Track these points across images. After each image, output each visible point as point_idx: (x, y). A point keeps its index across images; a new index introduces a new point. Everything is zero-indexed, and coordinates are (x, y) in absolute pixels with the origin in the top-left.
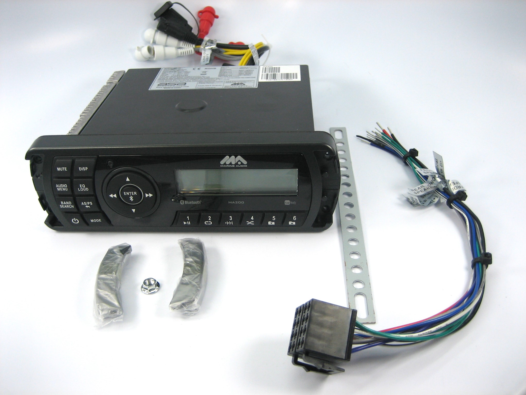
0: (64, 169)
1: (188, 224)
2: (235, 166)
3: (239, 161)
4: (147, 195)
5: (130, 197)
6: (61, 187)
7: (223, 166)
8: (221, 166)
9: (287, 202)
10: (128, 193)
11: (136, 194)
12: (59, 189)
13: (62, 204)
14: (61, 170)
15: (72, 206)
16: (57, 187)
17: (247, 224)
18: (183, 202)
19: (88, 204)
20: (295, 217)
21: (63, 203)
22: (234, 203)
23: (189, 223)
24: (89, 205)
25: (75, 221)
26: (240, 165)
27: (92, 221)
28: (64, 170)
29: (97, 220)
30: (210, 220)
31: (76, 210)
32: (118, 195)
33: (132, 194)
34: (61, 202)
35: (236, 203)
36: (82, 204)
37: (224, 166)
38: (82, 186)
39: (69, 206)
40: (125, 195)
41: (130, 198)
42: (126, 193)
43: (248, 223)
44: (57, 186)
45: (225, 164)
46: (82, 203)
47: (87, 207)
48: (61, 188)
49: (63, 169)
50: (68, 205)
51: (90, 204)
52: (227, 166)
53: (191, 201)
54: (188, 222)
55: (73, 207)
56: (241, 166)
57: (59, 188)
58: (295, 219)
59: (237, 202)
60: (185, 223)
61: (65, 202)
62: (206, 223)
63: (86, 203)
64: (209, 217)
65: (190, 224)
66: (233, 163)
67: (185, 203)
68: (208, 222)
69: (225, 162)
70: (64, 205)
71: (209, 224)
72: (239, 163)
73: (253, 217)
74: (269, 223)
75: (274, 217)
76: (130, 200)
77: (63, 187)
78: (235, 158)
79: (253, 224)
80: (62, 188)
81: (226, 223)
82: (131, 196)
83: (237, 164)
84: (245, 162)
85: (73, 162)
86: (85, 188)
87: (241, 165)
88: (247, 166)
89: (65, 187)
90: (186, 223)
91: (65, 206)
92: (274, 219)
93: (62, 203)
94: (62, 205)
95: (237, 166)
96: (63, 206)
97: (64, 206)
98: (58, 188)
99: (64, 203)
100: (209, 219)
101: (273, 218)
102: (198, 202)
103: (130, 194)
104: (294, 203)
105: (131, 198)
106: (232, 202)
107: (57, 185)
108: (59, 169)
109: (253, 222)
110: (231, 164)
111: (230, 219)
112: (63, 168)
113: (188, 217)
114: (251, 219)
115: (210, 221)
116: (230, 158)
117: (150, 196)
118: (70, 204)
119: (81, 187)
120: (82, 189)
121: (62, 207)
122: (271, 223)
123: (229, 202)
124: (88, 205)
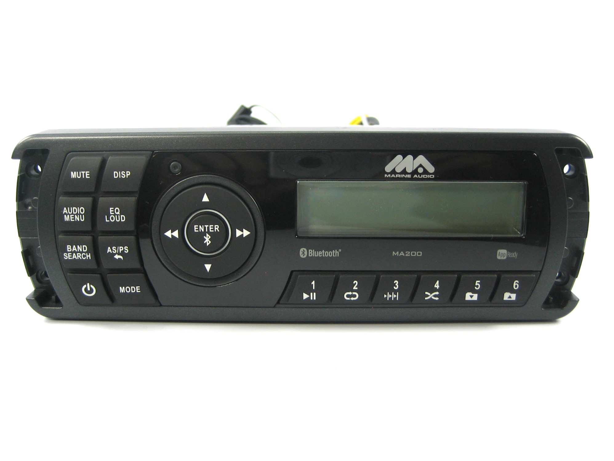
0: (85, 174)
1: (312, 299)
2: (412, 176)
3: (421, 166)
4: (238, 233)
5: (205, 237)
6: (72, 214)
7: (389, 175)
8: (386, 175)
9: (502, 254)
10: (202, 229)
11: (218, 229)
12: (67, 218)
13: (68, 251)
14: (79, 176)
15: (88, 255)
16: (65, 213)
17: (426, 298)
18: (306, 253)
19: (120, 250)
20: (516, 283)
21: (70, 248)
22: (403, 255)
23: (313, 296)
24: (122, 254)
25: (89, 289)
26: (420, 174)
27: (122, 290)
28: (83, 177)
29: (132, 287)
30: (357, 288)
31: (94, 266)
32: (181, 234)
33: (210, 231)
34: (68, 246)
35: (407, 255)
36: (109, 250)
37: (392, 176)
38: (114, 212)
39: (81, 257)
40: (195, 231)
41: (205, 240)
42: (199, 227)
43: (428, 296)
44: (65, 211)
45: (394, 172)
46: (109, 248)
47: (117, 257)
48: (71, 216)
49: (82, 174)
50: (80, 252)
51: (123, 251)
52: (396, 175)
53: (322, 251)
54: (311, 294)
55: (89, 257)
56: (424, 175)
57: (68, 216)
58: (516, 286)
59: (409, 252)
60: (305, 296)
61: (74, 246)
62: (348, 296)
63: (116, 249)
64: (354, 283)
65: (315, 298)
66: (409, 170)
67: (309, 256)
68: (350, 293)
69: (394, 169)
70: (72, 253)
71: (352, 299)
72: (420, 170)
73: (438, 282)
74: (468, 296)
75: (478, 283)
76: (205, 242)
77: (77, 214)
78: (414, 160)
79: (437, 299)
80: (74, 215)
81: (385, 296)
82: (207, 235)
83: (415, 172)
84: (431, 169)
85: (103, 162)
86: (119, 216)
87: (423, 173)
88: (433, 176)
89: (80, 214)
90: (309, 296)
91: (74, 254)
92: (477, 286)
93: (68, 248)
94: (69, 254)
95: (415, 176)
96: (69, 256)
97: (72, 255)
98: (65, 216)
99: (72, 248)
100: (355, 288)
101: (476, 284)
102: (335, 253)
103: (207, 231)
104: (515, 255)
105: (207, 240)
106: (399, 254)
107: (65, 208)
108: (74, 175)
109: (437, 293)
110: (404, 172)
111: (394, 287)
112: (83, 172)
113: (313, 283)
114: (435, 286)
115: (355, 291)
116: (403, 159)
117: (244, 236)
118: (84, 251)
119: (111, 213)
120: (112, 218)
121: (67, 256)
122: (471, 296)
123: (394, 253)
124: (119, 254)
